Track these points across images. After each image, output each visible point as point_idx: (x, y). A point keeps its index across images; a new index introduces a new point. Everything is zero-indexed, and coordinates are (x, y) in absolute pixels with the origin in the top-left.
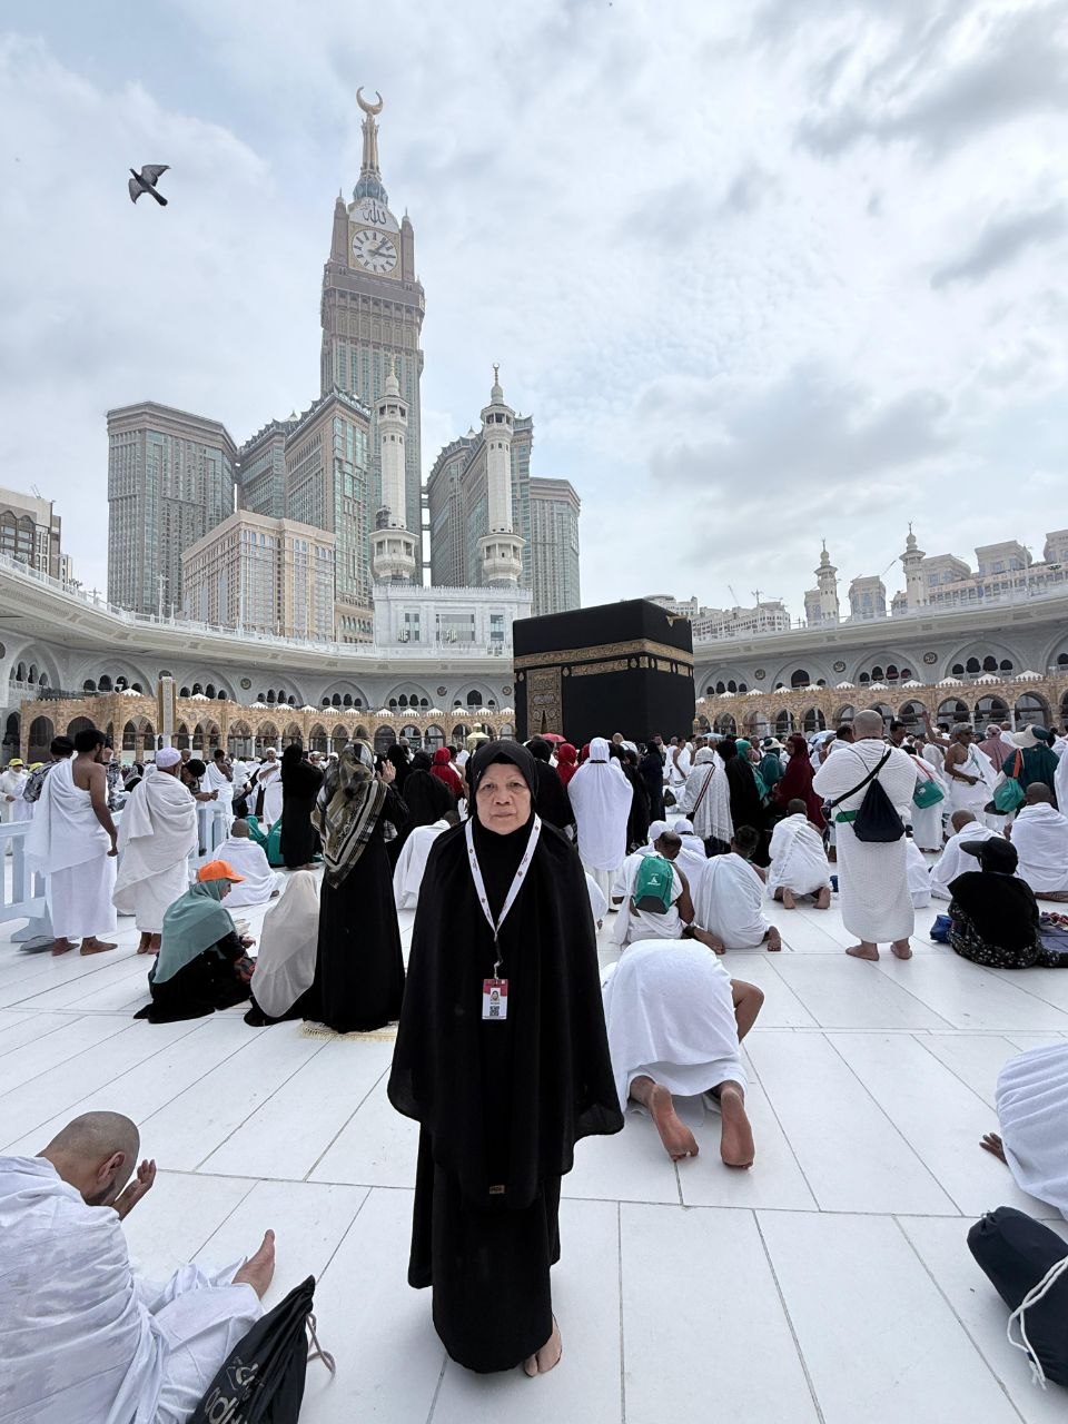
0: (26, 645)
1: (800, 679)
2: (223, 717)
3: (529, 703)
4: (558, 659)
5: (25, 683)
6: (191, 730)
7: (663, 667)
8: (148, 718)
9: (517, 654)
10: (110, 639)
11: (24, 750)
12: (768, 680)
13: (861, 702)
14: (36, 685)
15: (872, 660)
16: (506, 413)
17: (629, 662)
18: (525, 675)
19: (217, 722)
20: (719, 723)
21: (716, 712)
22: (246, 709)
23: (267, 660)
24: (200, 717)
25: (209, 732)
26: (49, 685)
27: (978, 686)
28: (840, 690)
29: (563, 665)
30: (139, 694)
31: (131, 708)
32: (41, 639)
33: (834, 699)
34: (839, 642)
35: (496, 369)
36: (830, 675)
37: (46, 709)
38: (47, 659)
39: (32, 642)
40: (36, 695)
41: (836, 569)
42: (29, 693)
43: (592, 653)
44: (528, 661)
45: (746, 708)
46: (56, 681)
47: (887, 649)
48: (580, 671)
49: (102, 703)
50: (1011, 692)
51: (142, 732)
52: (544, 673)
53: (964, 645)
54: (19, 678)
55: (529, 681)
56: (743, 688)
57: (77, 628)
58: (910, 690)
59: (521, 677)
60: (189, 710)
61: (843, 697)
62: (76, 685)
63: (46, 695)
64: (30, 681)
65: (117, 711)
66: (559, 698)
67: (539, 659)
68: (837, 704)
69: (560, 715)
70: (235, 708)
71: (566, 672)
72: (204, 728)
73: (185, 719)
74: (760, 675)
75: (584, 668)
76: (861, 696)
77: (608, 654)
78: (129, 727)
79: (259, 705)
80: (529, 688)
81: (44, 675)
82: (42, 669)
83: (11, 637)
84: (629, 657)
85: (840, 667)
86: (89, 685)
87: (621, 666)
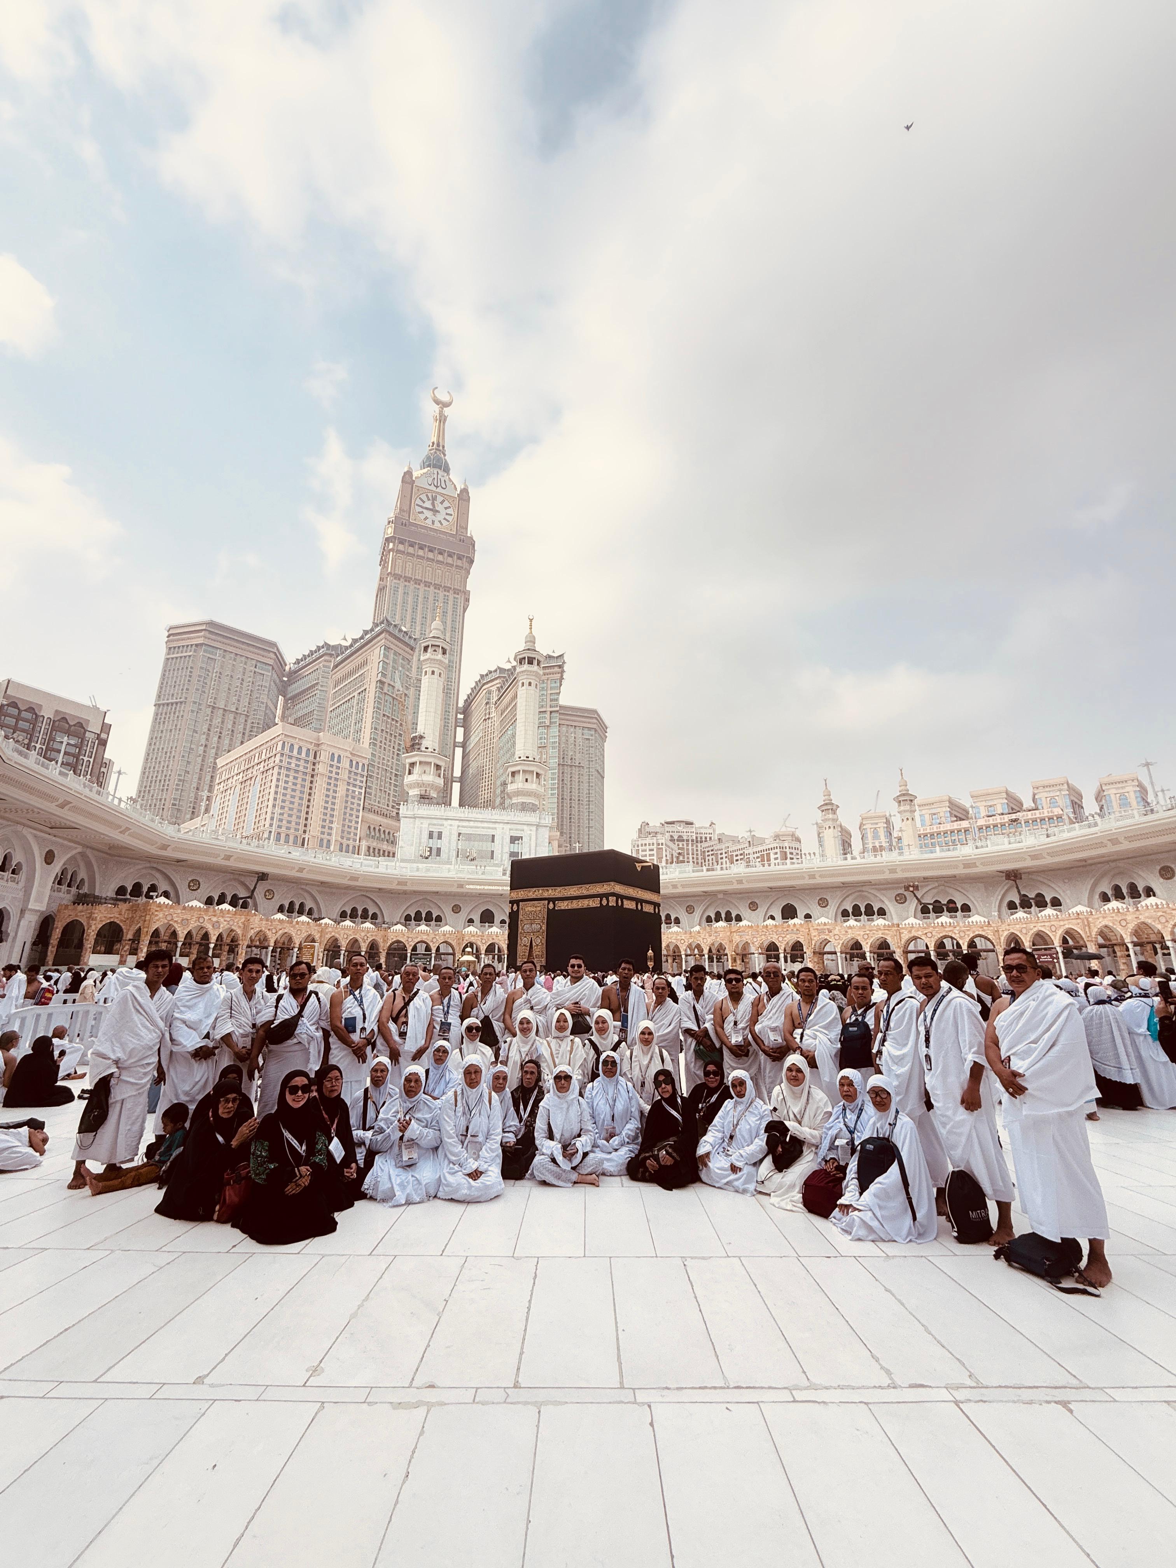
0: (74, 852)
1: (789, 912)
2: (246, 927)
3: (520, 930)
4: (546, 895)
5: (64, 888)
6: (213, 939)
7: (629, 905)
8: (175, 925)
9: (513, 887)
10: (153, 850)
11: (52, 952)
12: (761, 911)
13: (837, 937)
14: (74, 890)
15: (851, 898)
16: (537, 657)
17: (601, 901)
18: (518, 906)
19: (239, 932)
20: (714, 951)
21: (710, 941)
22: (267, 920)
23: (294, 874)
24: (223, 927)
25: (229, 941)
26: (85, 890)
27: (934, 927)
28: (818, 924)
29: (549, 900)
30: (171, 903)
31: (161, 916)
32: (88, 847)
33: (814, 933)
34: (819, 880)
35: (531, 620)
36: (815, 910)
37: (80, 913)
38: (89, 865)
39: (80, 849)
40: (72, 899)
41: (838, 807)
42: (66, 896)
43: (573, 891)
44: (521, 894)
45: (736, 938)
46: (92, 885)
47: (864, 889)
48: (563, 905)
49: (134, 909)
50: (962, 934)
51: (166, 938)
52: (533, 906)
53: (928, 888)
54: (60, 883)
55: (521, 912)
56: (739, 919)
57: (125, 839)
58: (878, 928)
59: (515, 908)
60: (214, 919)
61: (821, 932)
62: (110, 892)
63: (81, 899)
64: (69, 885)
65: (148, 918)
66: (544, 927)
67: (532, 893)
68: (816, 938)
69: (544, 941)
70: (257, 919)
71: (551, 906)
72: (225, 936)
73: (209, 927)
74: (753, 906)
75: (566, 903)
76: (836, 932)
77: (585, 893)
78: (156, 933)
79: (280, 916)
80: (521, 917)
81: (82, 880)
82: (82, 874)
83: (62, 845)
84: (601, 896)
85: (823, 903)
86: (121, 891)
87: (594, 903)
